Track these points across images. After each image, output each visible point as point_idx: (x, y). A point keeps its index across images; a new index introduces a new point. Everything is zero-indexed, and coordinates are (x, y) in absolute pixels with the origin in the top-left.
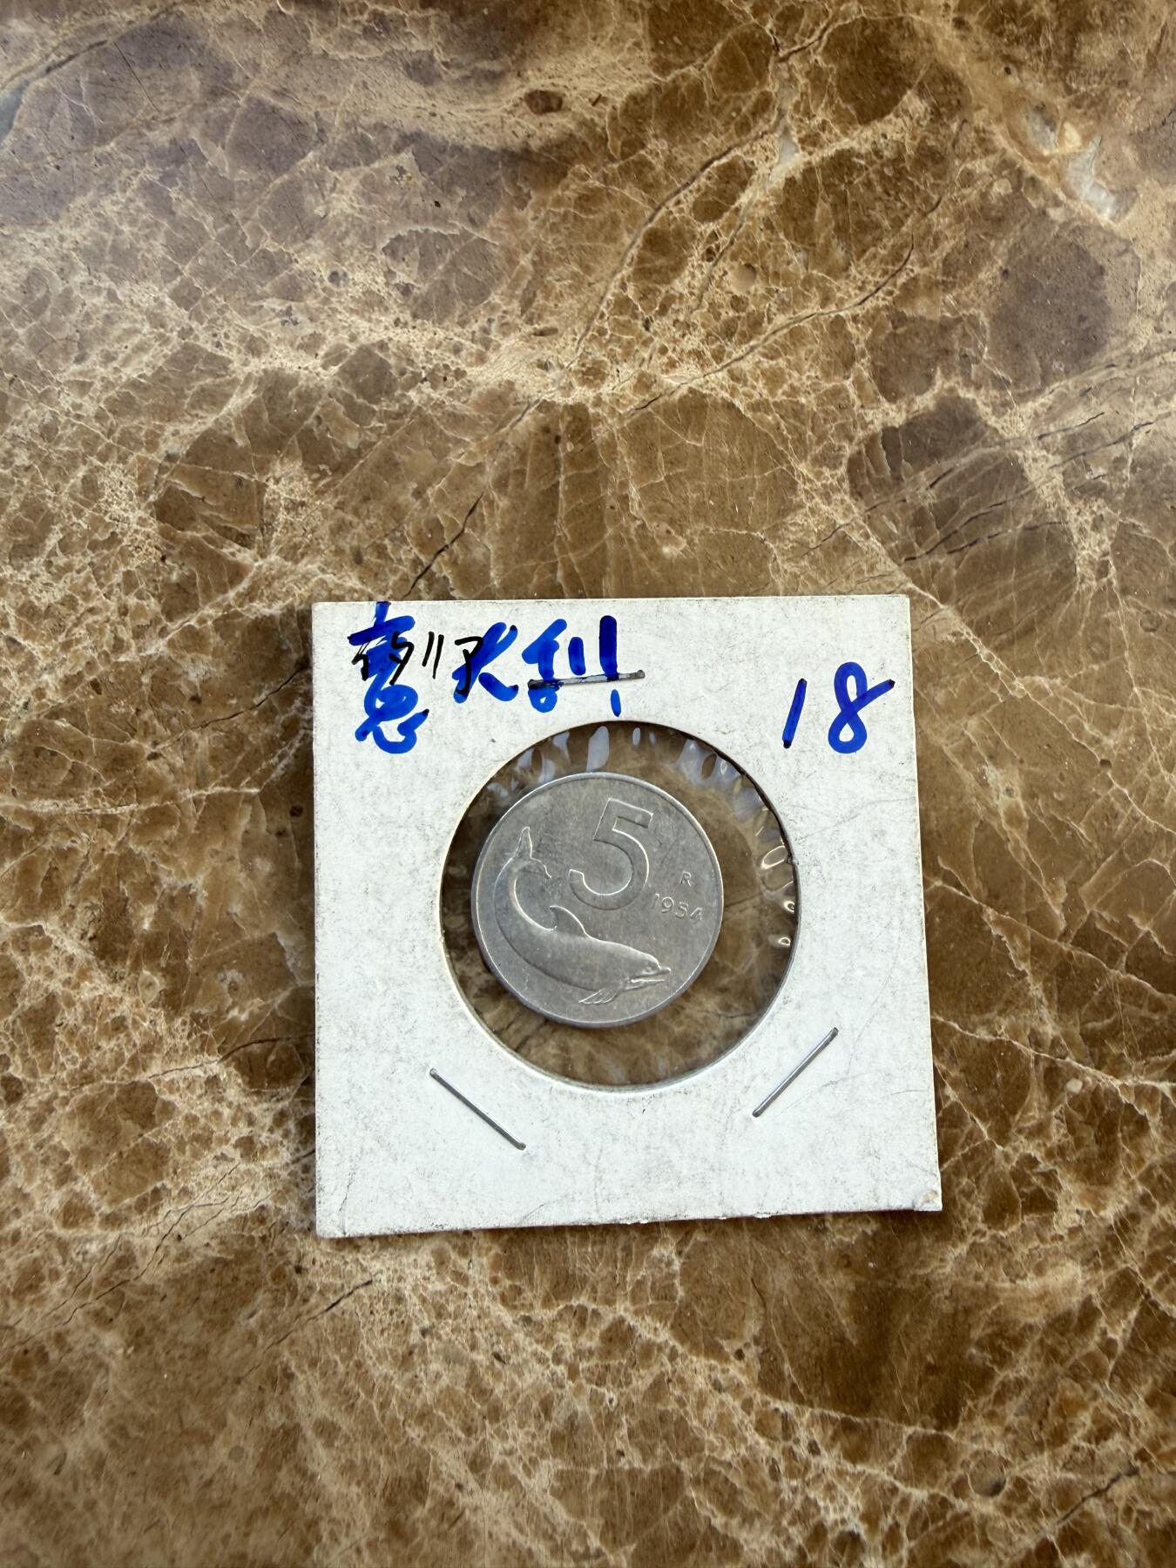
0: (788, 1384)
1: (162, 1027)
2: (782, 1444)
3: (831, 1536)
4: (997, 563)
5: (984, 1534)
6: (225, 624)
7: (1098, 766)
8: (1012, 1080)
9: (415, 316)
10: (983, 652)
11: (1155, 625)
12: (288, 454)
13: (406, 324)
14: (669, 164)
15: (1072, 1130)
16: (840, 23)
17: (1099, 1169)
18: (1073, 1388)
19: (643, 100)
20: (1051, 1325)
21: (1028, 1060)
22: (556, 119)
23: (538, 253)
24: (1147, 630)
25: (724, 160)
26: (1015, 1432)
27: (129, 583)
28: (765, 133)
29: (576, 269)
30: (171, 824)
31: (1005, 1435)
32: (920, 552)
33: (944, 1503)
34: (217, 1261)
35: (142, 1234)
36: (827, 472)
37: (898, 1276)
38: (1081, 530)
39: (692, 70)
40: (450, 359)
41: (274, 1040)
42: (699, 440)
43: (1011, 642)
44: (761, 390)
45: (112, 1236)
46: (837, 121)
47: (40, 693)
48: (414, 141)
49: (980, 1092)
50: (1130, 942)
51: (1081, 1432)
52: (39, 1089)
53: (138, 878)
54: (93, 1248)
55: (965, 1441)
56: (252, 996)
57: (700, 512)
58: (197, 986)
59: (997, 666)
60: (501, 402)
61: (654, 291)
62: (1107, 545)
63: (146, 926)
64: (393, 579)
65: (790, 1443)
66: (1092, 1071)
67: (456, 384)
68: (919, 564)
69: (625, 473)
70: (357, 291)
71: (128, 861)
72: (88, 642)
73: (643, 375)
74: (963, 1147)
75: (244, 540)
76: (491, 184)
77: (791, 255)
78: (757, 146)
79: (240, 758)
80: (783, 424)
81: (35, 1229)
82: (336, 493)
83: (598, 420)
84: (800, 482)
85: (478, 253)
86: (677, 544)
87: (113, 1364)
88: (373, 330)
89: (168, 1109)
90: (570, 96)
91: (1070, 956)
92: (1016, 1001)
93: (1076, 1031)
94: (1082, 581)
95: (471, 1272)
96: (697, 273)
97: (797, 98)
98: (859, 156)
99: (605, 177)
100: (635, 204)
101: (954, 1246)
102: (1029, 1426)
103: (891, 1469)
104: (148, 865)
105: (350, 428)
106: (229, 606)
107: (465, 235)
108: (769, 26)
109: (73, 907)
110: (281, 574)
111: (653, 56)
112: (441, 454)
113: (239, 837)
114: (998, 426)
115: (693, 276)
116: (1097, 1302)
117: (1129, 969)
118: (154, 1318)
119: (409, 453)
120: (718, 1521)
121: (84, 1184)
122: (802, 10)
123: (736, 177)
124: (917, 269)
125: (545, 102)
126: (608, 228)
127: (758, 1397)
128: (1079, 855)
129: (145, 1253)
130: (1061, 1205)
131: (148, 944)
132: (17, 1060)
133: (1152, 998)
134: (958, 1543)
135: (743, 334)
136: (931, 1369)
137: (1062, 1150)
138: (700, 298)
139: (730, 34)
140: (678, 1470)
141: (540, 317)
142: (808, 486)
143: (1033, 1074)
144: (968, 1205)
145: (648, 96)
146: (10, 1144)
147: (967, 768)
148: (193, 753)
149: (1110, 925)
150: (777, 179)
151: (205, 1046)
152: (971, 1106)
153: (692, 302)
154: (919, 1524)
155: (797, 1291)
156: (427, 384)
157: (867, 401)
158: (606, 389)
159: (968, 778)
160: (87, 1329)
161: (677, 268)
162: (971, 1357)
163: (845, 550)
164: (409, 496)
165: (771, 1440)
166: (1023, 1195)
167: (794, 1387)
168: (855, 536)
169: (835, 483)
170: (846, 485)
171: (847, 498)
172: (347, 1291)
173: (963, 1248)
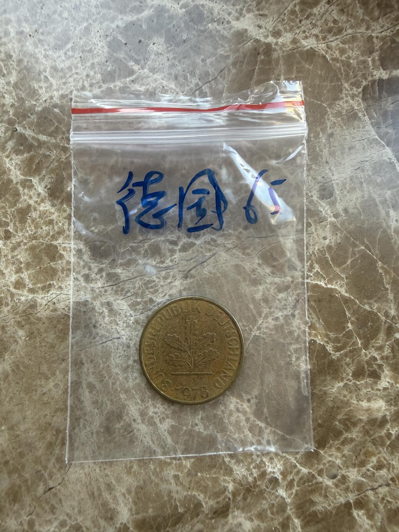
0: (264, 417)
2: (257, 438)
18: (372, 447)
20: (369, 421)
26: (346, 457)
35: (41, 298)
41: (105, 242)
47: (51, 98)
49: (361, 328)
52: (17, 237)
56: (101, 224)
72: (73, 84)
101: (339, 383)
106: (126, 83)
109: (44, 176)
127: (252, 418)
130: (382, 378)
137: (387, 358)
152: (356, 333)
154: (302, 482)
155: (276, 383)
162: (336, 425)
165: (254, 435)
166: (369, 370)
167: (266, 418)
168: (360, 114)
169: (357, 93)
170: (361, 95)
171: (360, 100)
172: (110, 339)
173: (341, 384)
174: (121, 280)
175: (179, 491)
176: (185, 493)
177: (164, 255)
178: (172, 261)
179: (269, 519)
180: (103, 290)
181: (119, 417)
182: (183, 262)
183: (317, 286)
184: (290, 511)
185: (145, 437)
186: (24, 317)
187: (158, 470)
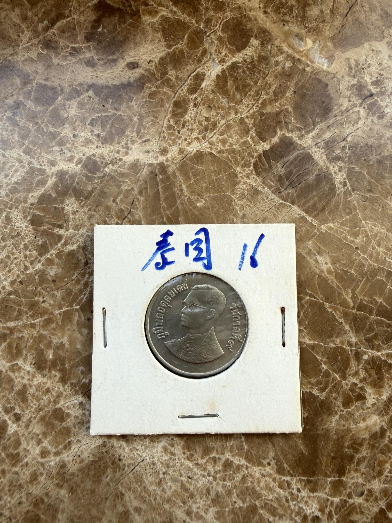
1: (62, 389)
3: (310, 518)
4: (309, 188)
5: (360, 509)
6: (59, 255)
7: (355, 250)
8: (344, 358)
9: (103, 144)
10: (309, 219)
11: (366, 199)
12: (70, 196)
13: (100, 147)
14: (177, 78)
15: (367, 372)
16: (225, 20)
17: (378, 383)
19: (165, 58)
21: (348, 351)
22: (137, 70)
23: (139, 115)
24: (363, 201)
25: (195, 73)
27: (26, 247)
28: (207, 61)
29: (152, 118)
30: (53, 323)
31: (362, 476)
32: (282, 189)
33: (345, 501)
34: (93, 461)
36: (247, 169)
37: (317, 430)
38: (335, 173)
39: (179, 46)
40: (117, 155)
42: (203, 167)
43: (318, 214)
44: (220, 146)
45: (58, 459)
46: (230, 53)
48: (92, 87)
50: (376, 306)
51: (387, 471)
53: (46, 342)
54: (52, 463)
55: (349, 480)
57: (207, 190)
58: (70, 374)
59: (315, 222)
60: (135, 166)
61: (179, 121)
62: (345, 176)
63: (51, 357)
65: (291, 490)
66: (370, 351)
67: (120, 163)
68: (283, 194)
69: (180, 182)
70: (82, 139)
71: (41, 337)
73: (180, 149)
74: (331, 383)
75: (60, 227)
76: (120, 96)
77: (222, 100)
78: (205, 67)
79: (71, 297)
80: (229, 156)
81: (33, 461)
82: (87, 206)
83: (168, 166)
84: (238, 174)
85: (119, 119)
86: (201, 202)
87: (66, 500)
88: (90, 151)
89: (68, 415)
90: (140, 62)
91: (356, 314)
92: (341, 332)
93: (363, 338)
94: (339, 189)
95: (176, 452)
96: (192, 112)
97: (215, 48)
98: (239, 63)
99: (157, 86)
100: (168, 93)
102: (370, 471)
103: (326, 493)
104: (48, 337)
105: (89, 184)
107: (114, 114)
108: (202, 26)
110: (74, 235)
111: (165, 43)
112: (119, 187)
113: (76, 323)
114: (301, 143)
115: (191, 113)
116: (385, 427)
117: (377, 315)
118: (76, 483)
119: (109, 188)
121: (46, 443)
122: (212, 19)
123: (200, 78)
124: (265, 97)
125: (133, 66)
126: (160, 103)
128: (353, 280)
129: (69, 462)
131: (52, 363)
132: (17, 407)
133: (386, 323)
134: (353, 514)
135: (211, 129)
136: (334, 458)
138: (195, 120)
139: (189, 31)
140: (255, 505)
141: (143, 136)
142: (241, 175)
143: (351, 355)
144: (337, 402)
145: (166, 57)
146: (20, 434)
147: (311, 258)
148: (56, 299)
149: (368, 302)
150: (213, 76)
151: (76, 393)
153: (192, 122)
156: (111, 165)
157: (256, 143)
158: (169, 156)
159: (312, 261)
160: (55, 490)
161: (186, 112)
163: (257, 194)
164: (111, 202)
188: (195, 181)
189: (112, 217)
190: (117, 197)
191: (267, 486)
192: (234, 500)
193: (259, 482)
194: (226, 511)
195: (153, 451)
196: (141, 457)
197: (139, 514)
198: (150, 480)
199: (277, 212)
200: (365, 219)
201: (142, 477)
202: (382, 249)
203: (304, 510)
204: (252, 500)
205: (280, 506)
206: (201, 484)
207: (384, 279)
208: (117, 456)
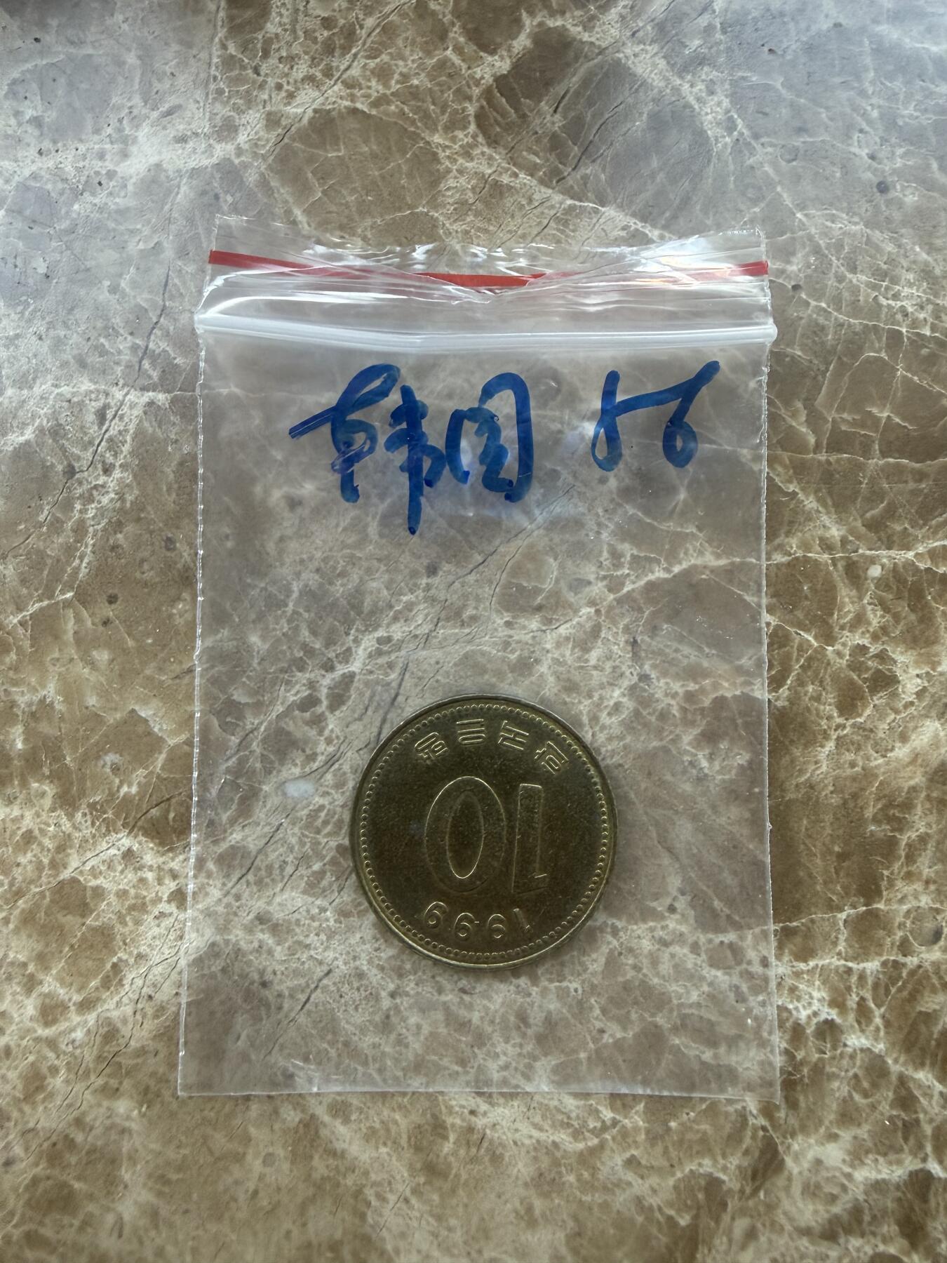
0: (724, 918)
1: (66, 826)
2: (738, 969)
3: (810, 1030)
4: (637, 154)
7: (791, 292)
8: (819, 586)
9: (52, 139)
10: (654, 233)
11: (794, 155)
13: (49, 151)
15: (886, 609)
17: (922, 633)
20: (931, 780)
21: (827, 564)
23: (140, 47)
24: (789, 161)
26: (934, 882)
30: (9, 651)
32: (567, 170)
33: (896, 964)
34: (190, 1004)
35: (117, 1006)
36: (460, 134)
37: (785, 790)
38: (698, 99)
40: (97, 165)
41: (168, 800)
42: (338, 150)
43: (675, 217)
44: (376, 87)
45: (92, 1018)
49: (794, 608)
50: (876, 432)
54: (77, 1035)
55: (895, 907)
56: (134, 770)
57: (364, 210)
58: (83, 779)
60: (156, 183)
61: (252, 41)
62: (726, 103)
63: (20, 745)
64: (119, 370)
65: (744, 966)
66: (885, 553)
67: (111, 184)
68: (570, 181)
69: (286, 202)
73: (269, 114)
74: (797, 660)
79: (46, 572)
80: (406, 109)
81: (22, 1038)
82: (43, 316)
83: (245, 166)
84: (440, 151)
85: (88, 68)
88: (23, 166)
89: (99, 893)
91: (829, 463)
92: (797, 519)
93: (859, 524)
94: (717, 140)
96: (283, 11)
101: (823, 746)
103: (839, 954)
105: (36, 256)
107: (71, 57)
110: (22, 403)
112: (121, 247)
113: (71, 640)
114: (593, 39)
115: (281, 15)
117: (884, 454)
118: (154, 1074)
119: (93, 258)
120: (708, 1056)
121: (50, 984)
127: (702, 938)
128: (803, 375)
129: (125, 1021)
130: (901, 677)
131: (27, 761)
133: (913, 471)
134: (921, 994)
135: (343, 47)
136: (842, 857)
137: (884, 630)
138: (294, 31)
140: (656, 1026)
141: (162, 100)
142: (448, 153)
143: (836, 576)
144: (822, 708)
149: (854, 423)
151: (110, 827)
152: (791, 624)
153: (288, 37)
154: (882, 992)
155: (701, 837)
156: (86, 194)
157: (472, 61)
158: (242, 138)
160: (100, 1105)
161: (264, 13)
162: (872, 832)
163: (501, 194)
164: (107, 294)
165: (727, 969)
166: (865, 680)
167: (728, 917)
168: (505, 179)
169: (470, 140)
170: (480, 139)
171: (485, 149)
172: (313, 986)
173: (830, 745)
174: (254, 853)
175: (656, 1187)
176: (671, 1182)
177: (306, 742)
178: (329, 741)
179: (868, 1110)
180: (230, 899)
181: (439, 1128)
182: (353, 727)
183: (651, 586)
184: (896, 1066)
185: (517, 1130)
186: (108, 1070)
187: (586, 1175)
188: (324, 192)
189: (117, 334)
190: (120, 275)
191: (680, 971)
192: (598, 1025)
193: (655, 961)
194: (578, 1062)
195: (352, 941)
196: (321, 963)
197: (346, 1121)
198: (359, 1021)
199: (562, 232)
200: (802, 208)
201: (334, 1019)
202: (864, 278)
203: (789, 1011)
204: (646, 1015)
205: (723, 1014)
206: (500, 1000)
207: (883, 355)
208: (256, 977)
